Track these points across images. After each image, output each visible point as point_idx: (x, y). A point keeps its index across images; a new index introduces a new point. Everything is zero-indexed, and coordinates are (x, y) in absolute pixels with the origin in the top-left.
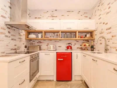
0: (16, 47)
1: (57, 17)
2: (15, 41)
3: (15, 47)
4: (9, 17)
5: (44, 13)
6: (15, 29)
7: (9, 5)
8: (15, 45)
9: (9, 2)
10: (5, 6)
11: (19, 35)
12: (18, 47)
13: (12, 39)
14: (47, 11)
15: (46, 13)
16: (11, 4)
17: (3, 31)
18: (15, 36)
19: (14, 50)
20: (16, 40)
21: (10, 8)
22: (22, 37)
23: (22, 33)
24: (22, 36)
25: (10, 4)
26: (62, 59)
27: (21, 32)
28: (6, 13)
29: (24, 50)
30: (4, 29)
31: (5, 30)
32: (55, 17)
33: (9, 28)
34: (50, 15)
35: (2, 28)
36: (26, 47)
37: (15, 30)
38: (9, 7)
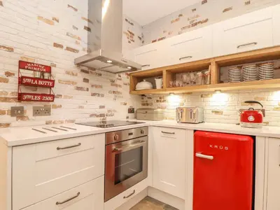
0: (104, 111)
1: (206, 21)
2: (100, 98)
3: (102, 110)
4: (86, 49)
5: (172, 22)
6: (100, 72)
7: (86, 24)
8: (102, 107)
9: (84, 19)
10: (75, 28)
11: (112, 85)
12: (109, 111)
13: (93, 95)
14: (181, 15)
15: (177, 20)
16: (89, 21)
17: (69, 78)
18: (101, 87)
19: (97, 116)
20: (103, 96)
21: (89, 29)
22: (119, 89)
23: (120, 80)
24: (120, 86)
25: (87, 22)
26: (211, 157)
27: (118, 79)
28: (77, 43)
29: (128, 118)
30: (73, 75)
31: (76, 75)
32: (202, 23)
33: (87, 72)
34: (188, 23)
35: (68, 73)
36: (131, 111)
37: (100, 75)
38: (85, 28)
